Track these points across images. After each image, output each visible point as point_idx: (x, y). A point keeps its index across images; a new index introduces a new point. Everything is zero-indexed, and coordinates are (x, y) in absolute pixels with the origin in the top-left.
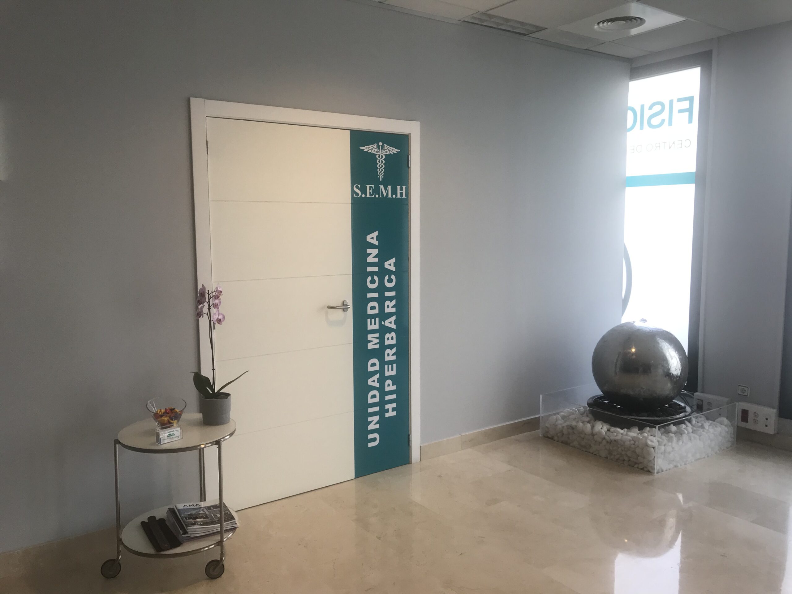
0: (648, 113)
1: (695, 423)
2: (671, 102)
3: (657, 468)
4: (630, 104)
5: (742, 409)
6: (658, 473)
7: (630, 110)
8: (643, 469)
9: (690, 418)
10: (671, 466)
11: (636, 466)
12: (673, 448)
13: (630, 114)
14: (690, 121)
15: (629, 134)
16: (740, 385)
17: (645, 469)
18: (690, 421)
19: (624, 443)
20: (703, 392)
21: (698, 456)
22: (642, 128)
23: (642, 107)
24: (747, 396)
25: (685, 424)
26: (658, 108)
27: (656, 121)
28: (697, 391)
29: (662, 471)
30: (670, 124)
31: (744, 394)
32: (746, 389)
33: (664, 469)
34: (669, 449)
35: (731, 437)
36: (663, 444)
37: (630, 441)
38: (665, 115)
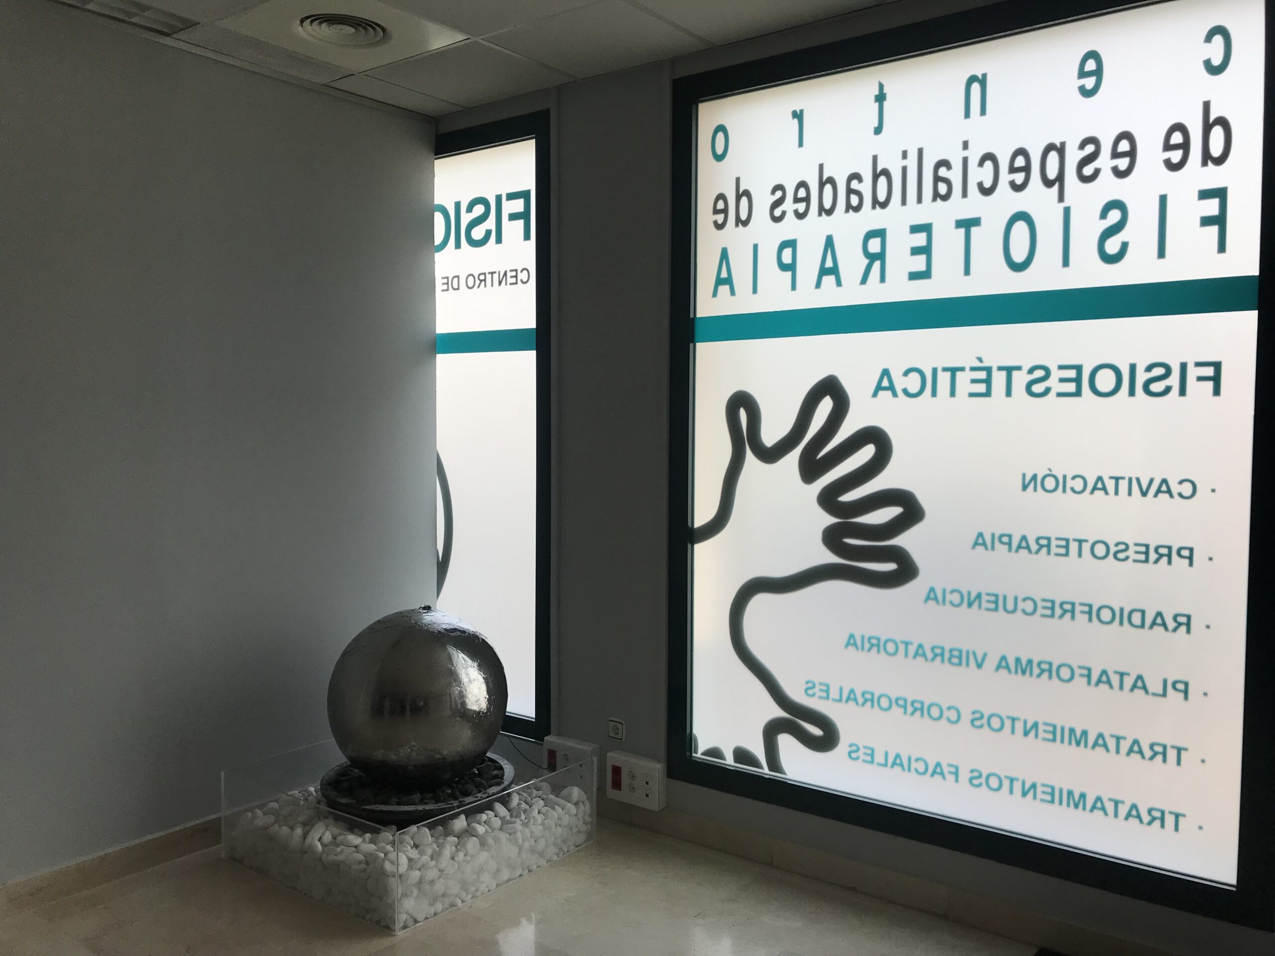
0: (466, 218)
1: (519, 804)
2: (499, 198)
3: (401, 918)
4: (437, 201)
5: (612, 765)
6: (405, 927)
7: (438, 211)
8: (378, 922)
9: (509, 794)
10: (439, 907)
11: (368, 917)
12: (441, 871)
13: (439, 218)
14: (527, 237)
15: (438, 256)
16: (613, 719)
17: (382, 924)
18: (505, 801)
19: (350, 867)
20: (559, 734)
21: (505, 875)
22: (458, 245)
23: (458, 205)
24: (621, 739)
25: (491, 808)
26: (479, 210)
27: (478, 233)
28: (548, 734)
29: (416, 921)
30: (499, 240)
31: (617, 736)
32: (620, 726)
33: (420, 917)
34: (431, 874)
35: (585, 823)
36: (419, 865)
37: (360, 862)
38: (490, 223)
